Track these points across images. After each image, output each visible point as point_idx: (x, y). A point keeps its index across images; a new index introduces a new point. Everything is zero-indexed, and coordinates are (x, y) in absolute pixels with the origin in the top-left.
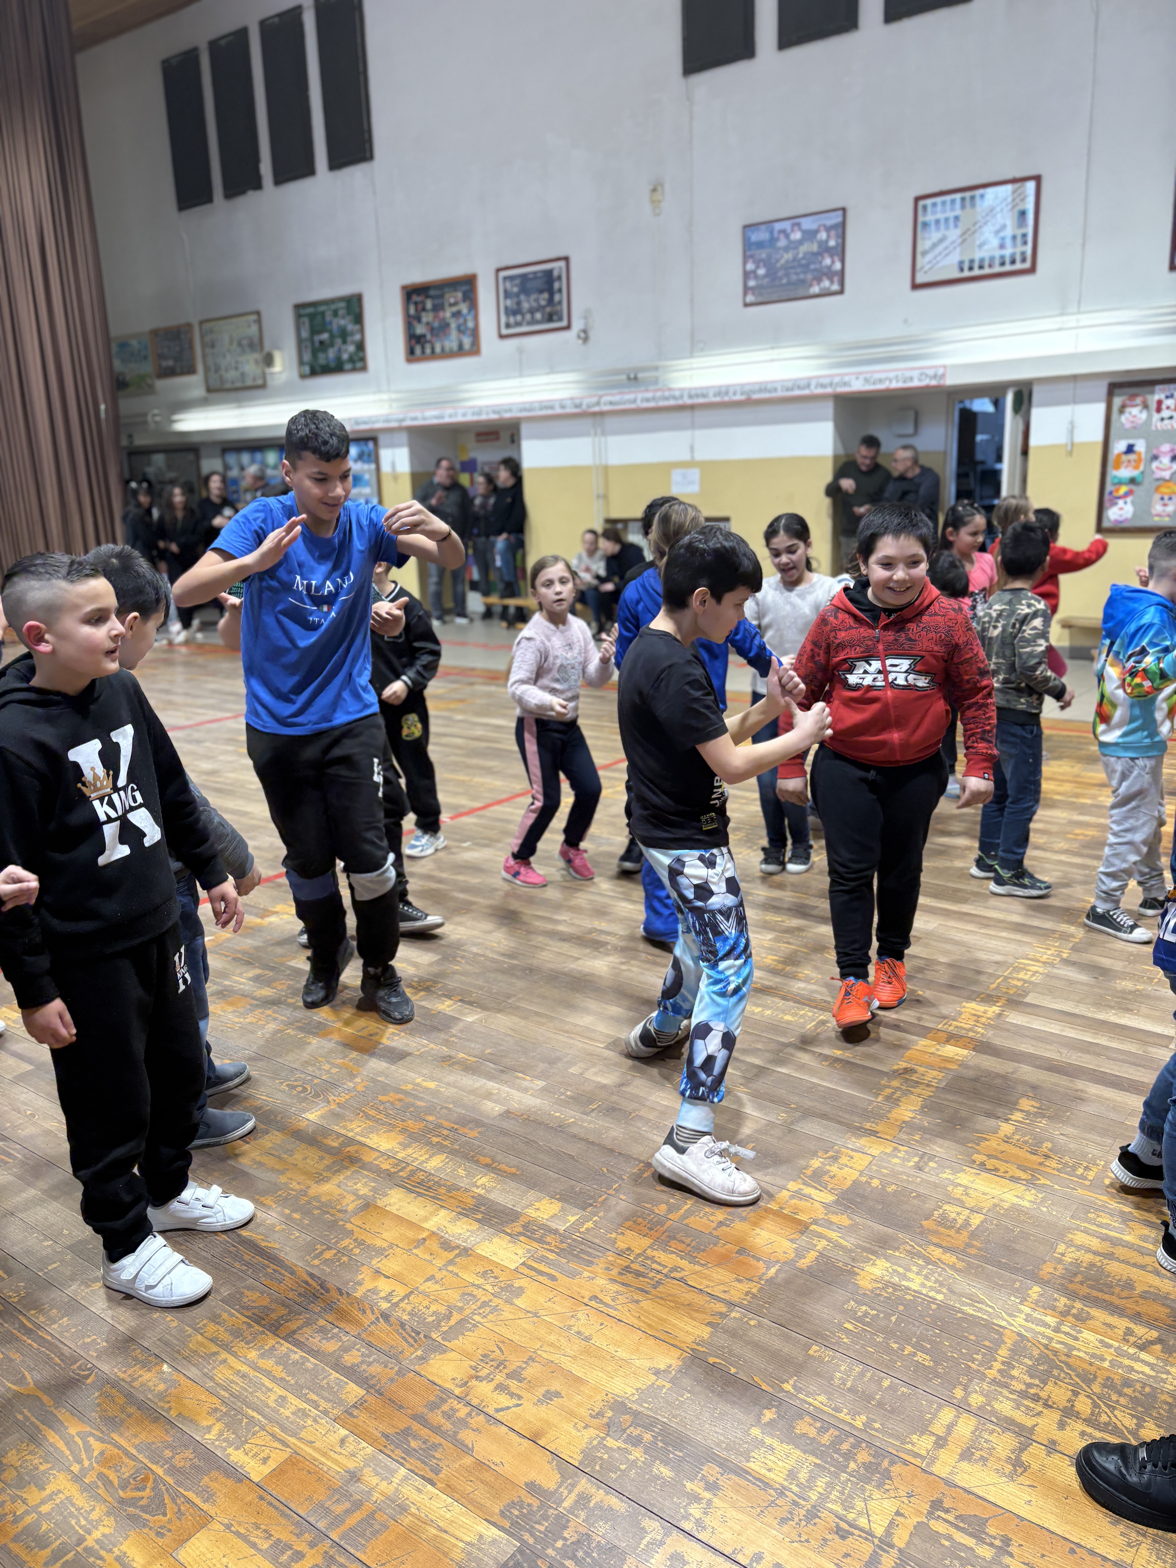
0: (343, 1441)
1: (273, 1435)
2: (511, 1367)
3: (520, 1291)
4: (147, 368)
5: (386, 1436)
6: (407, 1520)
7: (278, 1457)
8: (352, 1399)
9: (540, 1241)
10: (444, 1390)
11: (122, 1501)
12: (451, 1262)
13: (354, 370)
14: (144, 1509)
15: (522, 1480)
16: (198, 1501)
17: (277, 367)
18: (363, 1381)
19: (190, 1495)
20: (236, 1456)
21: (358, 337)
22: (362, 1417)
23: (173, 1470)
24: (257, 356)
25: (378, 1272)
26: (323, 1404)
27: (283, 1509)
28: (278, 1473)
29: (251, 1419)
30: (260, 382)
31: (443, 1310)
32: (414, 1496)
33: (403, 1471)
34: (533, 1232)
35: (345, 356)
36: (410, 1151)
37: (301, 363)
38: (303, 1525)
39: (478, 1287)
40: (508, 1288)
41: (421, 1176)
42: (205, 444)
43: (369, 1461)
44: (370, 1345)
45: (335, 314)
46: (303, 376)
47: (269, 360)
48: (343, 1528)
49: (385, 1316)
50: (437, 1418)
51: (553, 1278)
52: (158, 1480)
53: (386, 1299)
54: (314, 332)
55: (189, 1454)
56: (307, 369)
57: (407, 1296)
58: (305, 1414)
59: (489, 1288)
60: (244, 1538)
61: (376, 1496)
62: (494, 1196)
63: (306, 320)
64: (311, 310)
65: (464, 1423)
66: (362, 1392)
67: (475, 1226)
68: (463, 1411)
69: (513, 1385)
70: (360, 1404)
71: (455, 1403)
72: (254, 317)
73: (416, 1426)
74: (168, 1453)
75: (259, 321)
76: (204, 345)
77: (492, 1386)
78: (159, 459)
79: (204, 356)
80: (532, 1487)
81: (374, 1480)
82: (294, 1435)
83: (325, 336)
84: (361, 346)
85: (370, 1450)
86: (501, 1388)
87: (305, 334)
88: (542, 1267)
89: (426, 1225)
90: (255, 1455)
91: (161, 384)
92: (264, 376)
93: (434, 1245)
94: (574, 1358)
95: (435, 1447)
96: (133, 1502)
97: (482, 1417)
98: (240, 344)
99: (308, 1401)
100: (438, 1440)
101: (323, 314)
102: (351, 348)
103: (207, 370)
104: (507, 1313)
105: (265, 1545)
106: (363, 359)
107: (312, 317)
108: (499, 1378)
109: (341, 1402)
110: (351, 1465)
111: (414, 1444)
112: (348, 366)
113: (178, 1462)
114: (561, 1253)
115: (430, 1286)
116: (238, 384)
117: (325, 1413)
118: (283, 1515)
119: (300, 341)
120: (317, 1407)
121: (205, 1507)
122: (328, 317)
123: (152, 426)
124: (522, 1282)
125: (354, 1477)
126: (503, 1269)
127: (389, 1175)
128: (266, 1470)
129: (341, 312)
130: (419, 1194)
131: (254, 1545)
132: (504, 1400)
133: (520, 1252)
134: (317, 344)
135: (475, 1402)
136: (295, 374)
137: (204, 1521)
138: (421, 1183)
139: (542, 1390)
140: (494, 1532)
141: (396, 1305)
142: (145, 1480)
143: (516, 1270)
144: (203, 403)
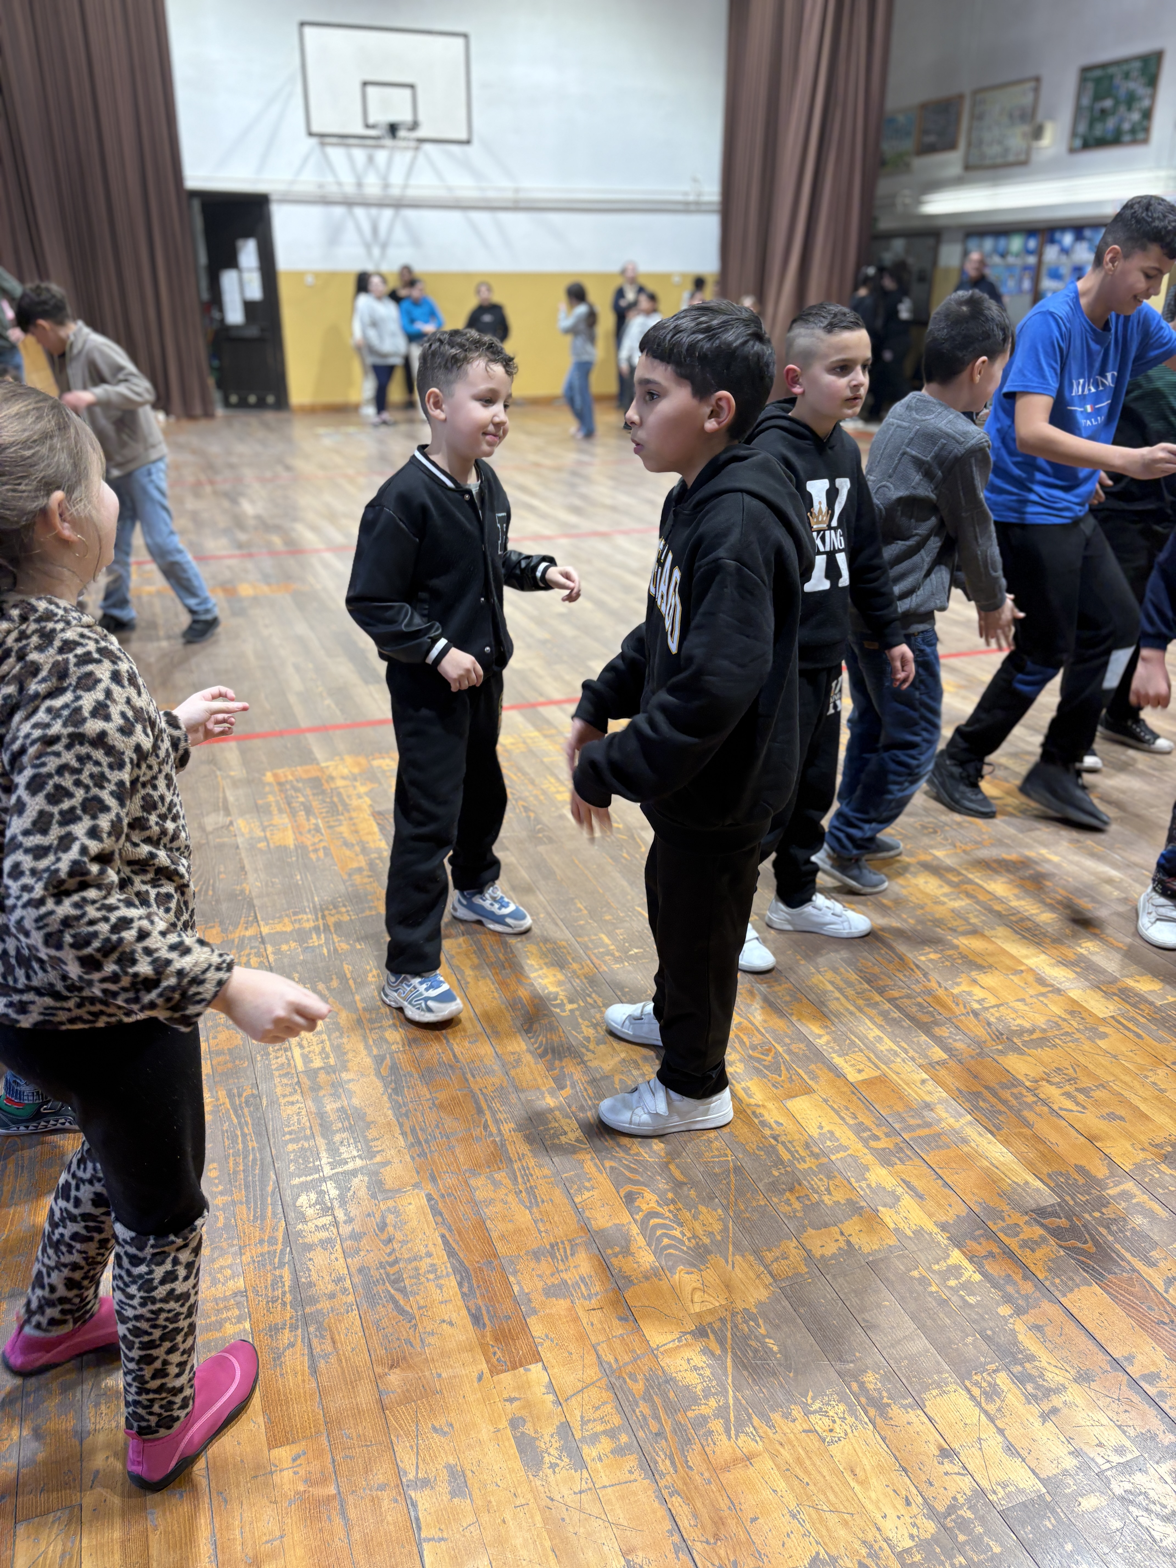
0: (923, 1082)
1: (869, 1059)
2: (1081, 1085)
3: (1104, 1036)
4: (908, 145)
5: (960, 1091)
6: (966, 1149)
7: (870, 1073)
8: (936, 1058)
9: (1134, 1005)
10: (1016, 1079)
11: (750, 1057)
12: (1043, 994)
13: (1134, 142)
14: (765, 1067)
15: (1073, 1161)
16: (805, 1077)
17: (1047, 140)
18: (946, 1049)
19: (800, 1071)
20: (838, 1061)
21: (1146, 103)
22: (943, 1072)
23: (790, 1052)
24: (1027, 128)
25: (975, 981)
26: (912, 1053)
27: (868, 1105)
28: (869, 1082)
29: (853, 1042)
30: (1022, 157)
31: (1027, 1025)
32: (975, 1136)
33: (969, 1117)
34: (1129, 997)
35: (1126, 126)
36: (1023, 903)
37: (1074, 134)
38: (881, 1121)
39: (1064, 1020)
40: (1093, 1030)
41: (1029, 924)
42: (948, 228)
43: (941, 1101)
44: (957, 1027)
45: (1127, 76)
46: (1072, 150)
47: (1038, 133)
48: (913, 1134)
49: (976, 1014)
50: (1006, 1094)
51: (1139, 1036)
52: (777, 1053)
53: (978, 1002)
54: (1098, 97)
55: (802, 1046)
56: (1078, 143)
57: (998, 1006)
58: (896, 1054)
59: (1075, 1024)
60: (837, 1113)
61: (943, 1125)
62: (1095, 959)
63: (1090, 86)
64: (1098, 73)
65: (1030, 1107)
66: (945, 1056)
67: (1072, 975)
68: (1030, 1099)
69: (1081, 1097)
70: (942, 1063)
71: (1024, 1092)
72: (1032, 84)
73: (986, 1093)
74: (787, 1040)
75: (1037, 90)
76: (973, 117)
77: (1060, 1091)
78: (898, 245)
79: (970, 129)
80: (1081, 1169)
81: (944, 1115)
82: (886, 1064)
83: (1108, 103)
84: (1147, 115)
85: (944, 1094)
86: (1068, 1095)
87: (1086, 101)
88: (1130, 1025)
89: (1026, 961)
90: (853, 1065)
91: (919, 163)
92: (1028, 151)
93: (1030, 978)
94: (1145, 1099)
95: (1000, 1112)
96: (759, 1060)
97: (1046, 1109)
98: (1011, 116)
99: (899, 1046)
100: (1003, 1109)
101: (1111, 77)
102: (1136, 116)
103: (969, 144)
104: (1087, 1046)
105: (851, 1122)
106: (1147, 130)
107: (1098, 81)
108: (1068, 1088)
109: (926, 1057)
110: (928, 1099)
111: (981, 1104)
112: (1127, 138)
113: (793, 1047)
114: (1153, 1020)
115: (1020, 1006)
116: (999, 161)
117: (913, 1059)
118: (867, 1108)
119: (1078, 110)
120: (906, 1053)
121: (810, 1082)
122: (1117, 80)
123: (900, 208)
124: (1107, 1030)
125: (928, 1106)
126: (1091, 1014)
127: (999, 915)
128: (860, 1077)
129: (1135, 74)
130: (1024, 937)
131: (843, 1119)
132: (1069, 1104)
133: (1111, 1008)
134: (1097, 113)
135: (1042, 1096)
136: (1063, 147)
137: (808, 1091)
138: (1028, 930)
139: (1107, 1110)
140: (1038, 1184)
141: (987, 1009)
142: (769, 1050)
143: (1104, 1019)
144: (958, 182)
